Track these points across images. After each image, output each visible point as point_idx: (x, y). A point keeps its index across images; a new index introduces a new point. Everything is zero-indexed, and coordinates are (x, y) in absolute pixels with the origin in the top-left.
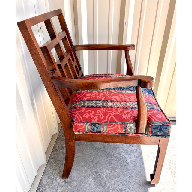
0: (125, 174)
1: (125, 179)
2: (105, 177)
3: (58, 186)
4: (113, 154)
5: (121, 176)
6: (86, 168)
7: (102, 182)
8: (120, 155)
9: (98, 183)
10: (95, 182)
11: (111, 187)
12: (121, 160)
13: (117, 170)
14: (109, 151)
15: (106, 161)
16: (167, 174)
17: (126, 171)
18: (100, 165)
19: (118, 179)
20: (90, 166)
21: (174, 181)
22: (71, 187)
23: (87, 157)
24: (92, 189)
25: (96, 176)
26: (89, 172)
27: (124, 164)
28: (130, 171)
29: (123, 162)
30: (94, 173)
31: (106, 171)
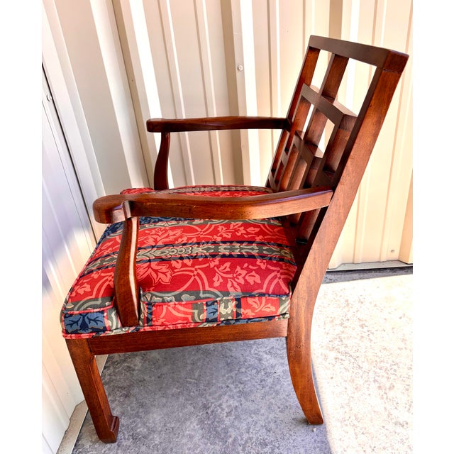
0: (271, 403)
1: (271, 416)
2: (227, 416)
3: (118, 449)
4: (242, 359)
5: (263, 411)
6: (182, 399)
7: (219, 429)
8: (260, 360)
9: (209, 432)
10: (202, 429)
11: (239, 438)
12: (263, 373)
13: (253, 398)
14: (233, 354)
15: (228, 379)
16: (369, 395)
17: (273, 396)
18: (213, 389)
19: (255, 418)
20: (192, 393)
21: (385, 408)
22: (149, 447)
23: (183, 374)
24: (197, 449)
25: (204, 416)
26: (190, 408)
27: (270, 381)
28: (284, 396)
29: (267, 377)
30: (200, 409)
31: (228, 402)
